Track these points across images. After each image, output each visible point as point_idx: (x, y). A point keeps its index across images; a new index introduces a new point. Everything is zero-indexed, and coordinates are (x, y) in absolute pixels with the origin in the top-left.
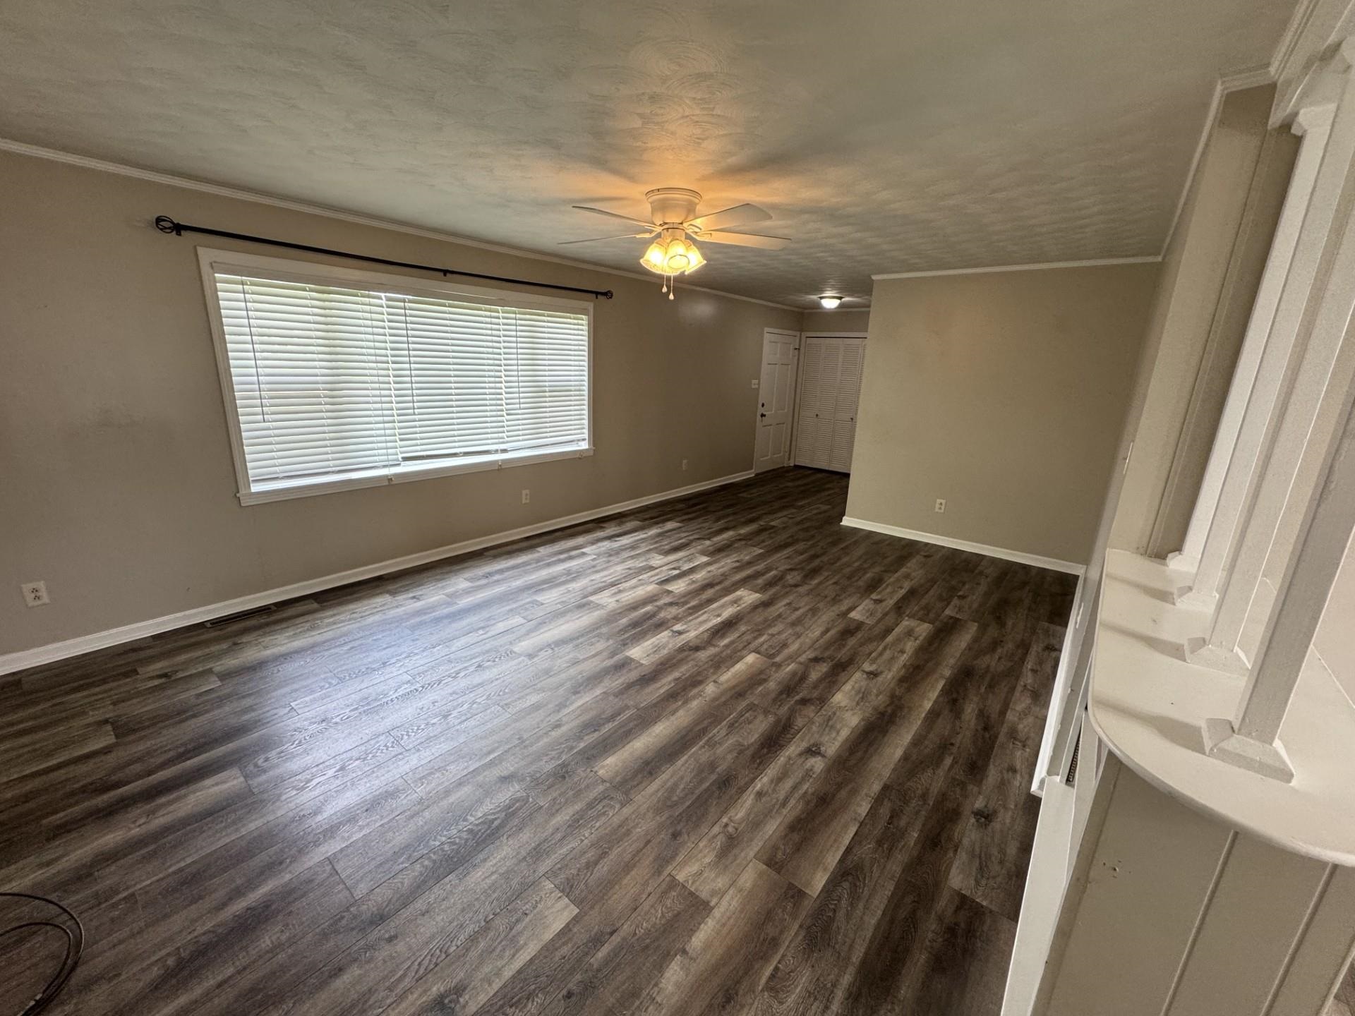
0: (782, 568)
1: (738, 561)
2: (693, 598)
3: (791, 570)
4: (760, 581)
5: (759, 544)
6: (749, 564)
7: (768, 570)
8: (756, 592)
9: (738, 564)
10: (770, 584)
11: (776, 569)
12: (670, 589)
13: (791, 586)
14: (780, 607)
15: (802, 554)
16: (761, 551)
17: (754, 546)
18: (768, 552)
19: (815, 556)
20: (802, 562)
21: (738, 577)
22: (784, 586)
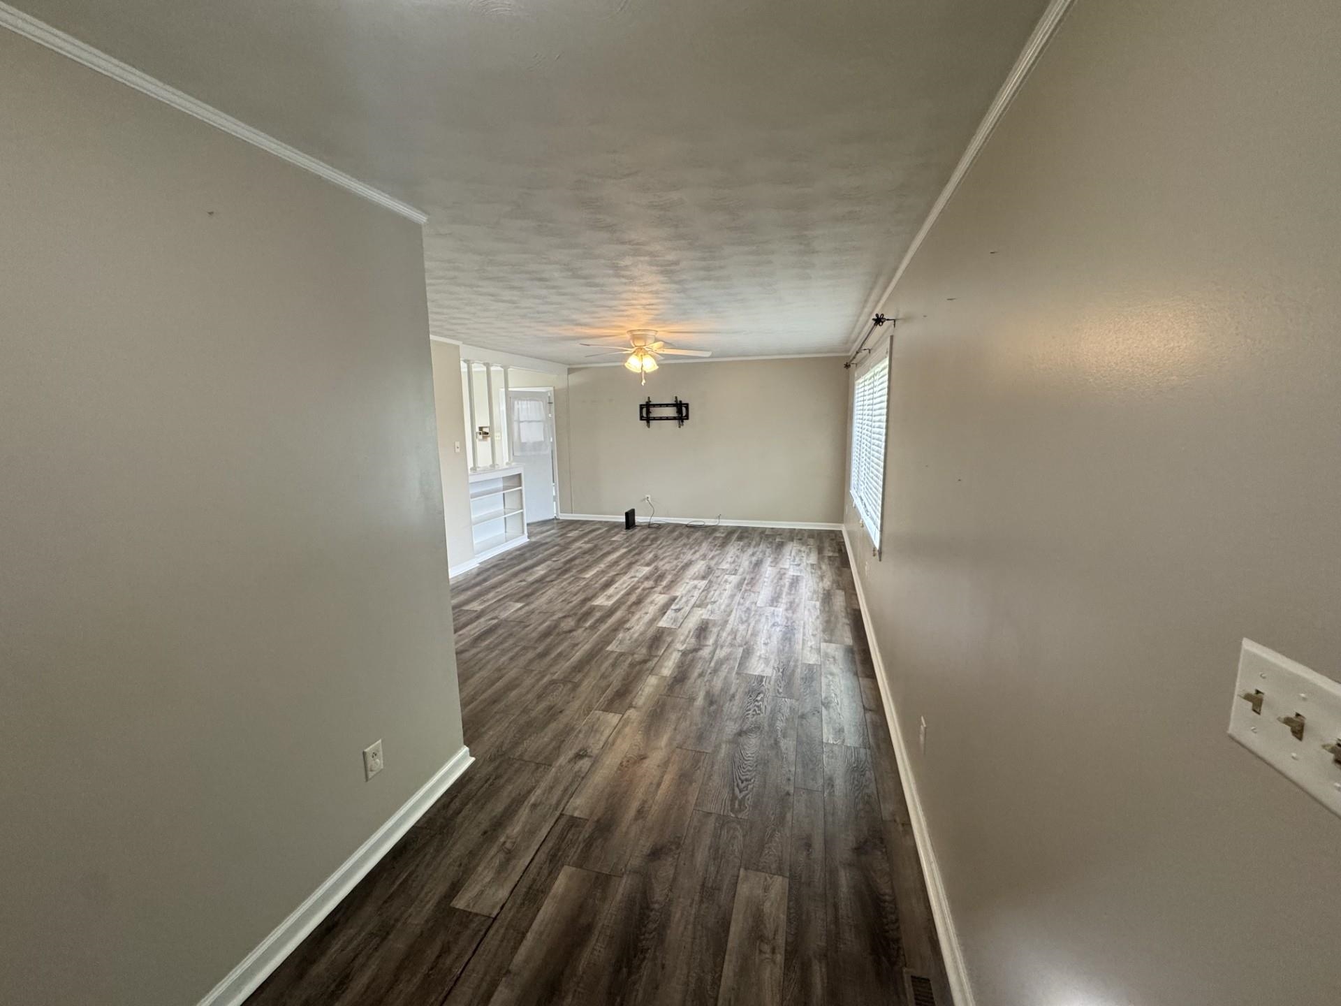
0: (580, 631)
1: (629, 629)
2: (640, 595)
3: (571, 631)
4: (598, 615)
5: (617, 659)
6: (616, 629)
7: (594, 627)
8: (597, 606)
9: (627, 626)
10: (588, 614)
11: (586, 629)
12: (663, 596)
13: (569, 616)
14: (576, 600)
15: (560, 654)
16: (609, 648)
17: (622, 654)
18: (602, 649)
19: (542, 655)
20: (559, 644)
21: (618, 614)
22: (575, 614)
